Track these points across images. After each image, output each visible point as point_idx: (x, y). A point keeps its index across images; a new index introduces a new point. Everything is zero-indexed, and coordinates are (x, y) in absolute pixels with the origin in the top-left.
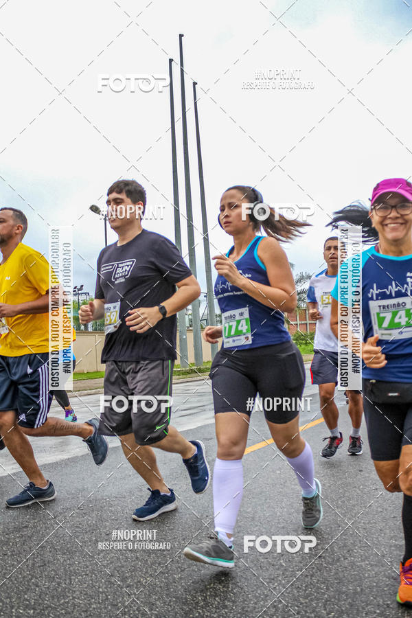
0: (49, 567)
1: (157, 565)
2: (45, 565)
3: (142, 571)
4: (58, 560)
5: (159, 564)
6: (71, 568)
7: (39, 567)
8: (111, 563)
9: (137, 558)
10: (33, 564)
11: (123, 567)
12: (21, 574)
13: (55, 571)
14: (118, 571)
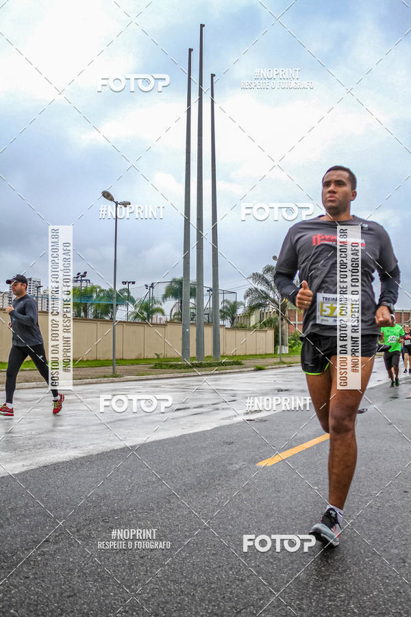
0: (80, 598)
1: (207, 602)
2: (75, 594)
3: (191, 610)
4: (89, 589)
5: (210, 601)
6: (107, 602)
7: (69, 597)
8: (153, 596)
9: (182, 592)
10: (61, 594)
11: (167, 603)
12: (47, 606)
13: (88, 605)
14: (163, 609)
